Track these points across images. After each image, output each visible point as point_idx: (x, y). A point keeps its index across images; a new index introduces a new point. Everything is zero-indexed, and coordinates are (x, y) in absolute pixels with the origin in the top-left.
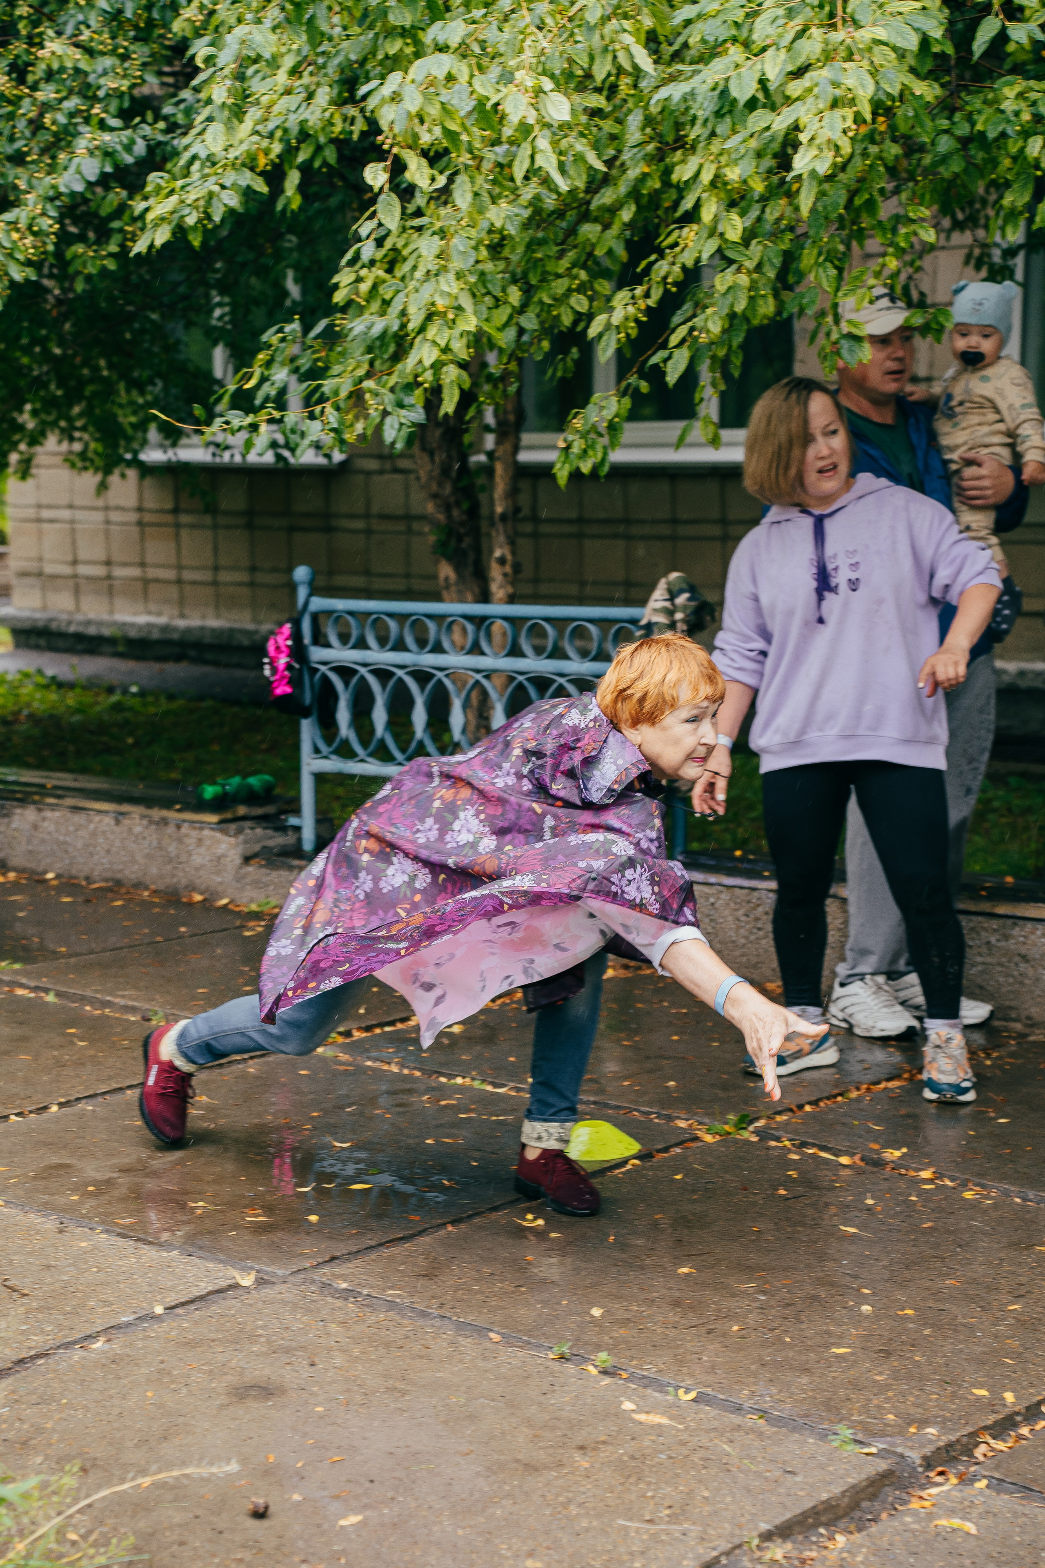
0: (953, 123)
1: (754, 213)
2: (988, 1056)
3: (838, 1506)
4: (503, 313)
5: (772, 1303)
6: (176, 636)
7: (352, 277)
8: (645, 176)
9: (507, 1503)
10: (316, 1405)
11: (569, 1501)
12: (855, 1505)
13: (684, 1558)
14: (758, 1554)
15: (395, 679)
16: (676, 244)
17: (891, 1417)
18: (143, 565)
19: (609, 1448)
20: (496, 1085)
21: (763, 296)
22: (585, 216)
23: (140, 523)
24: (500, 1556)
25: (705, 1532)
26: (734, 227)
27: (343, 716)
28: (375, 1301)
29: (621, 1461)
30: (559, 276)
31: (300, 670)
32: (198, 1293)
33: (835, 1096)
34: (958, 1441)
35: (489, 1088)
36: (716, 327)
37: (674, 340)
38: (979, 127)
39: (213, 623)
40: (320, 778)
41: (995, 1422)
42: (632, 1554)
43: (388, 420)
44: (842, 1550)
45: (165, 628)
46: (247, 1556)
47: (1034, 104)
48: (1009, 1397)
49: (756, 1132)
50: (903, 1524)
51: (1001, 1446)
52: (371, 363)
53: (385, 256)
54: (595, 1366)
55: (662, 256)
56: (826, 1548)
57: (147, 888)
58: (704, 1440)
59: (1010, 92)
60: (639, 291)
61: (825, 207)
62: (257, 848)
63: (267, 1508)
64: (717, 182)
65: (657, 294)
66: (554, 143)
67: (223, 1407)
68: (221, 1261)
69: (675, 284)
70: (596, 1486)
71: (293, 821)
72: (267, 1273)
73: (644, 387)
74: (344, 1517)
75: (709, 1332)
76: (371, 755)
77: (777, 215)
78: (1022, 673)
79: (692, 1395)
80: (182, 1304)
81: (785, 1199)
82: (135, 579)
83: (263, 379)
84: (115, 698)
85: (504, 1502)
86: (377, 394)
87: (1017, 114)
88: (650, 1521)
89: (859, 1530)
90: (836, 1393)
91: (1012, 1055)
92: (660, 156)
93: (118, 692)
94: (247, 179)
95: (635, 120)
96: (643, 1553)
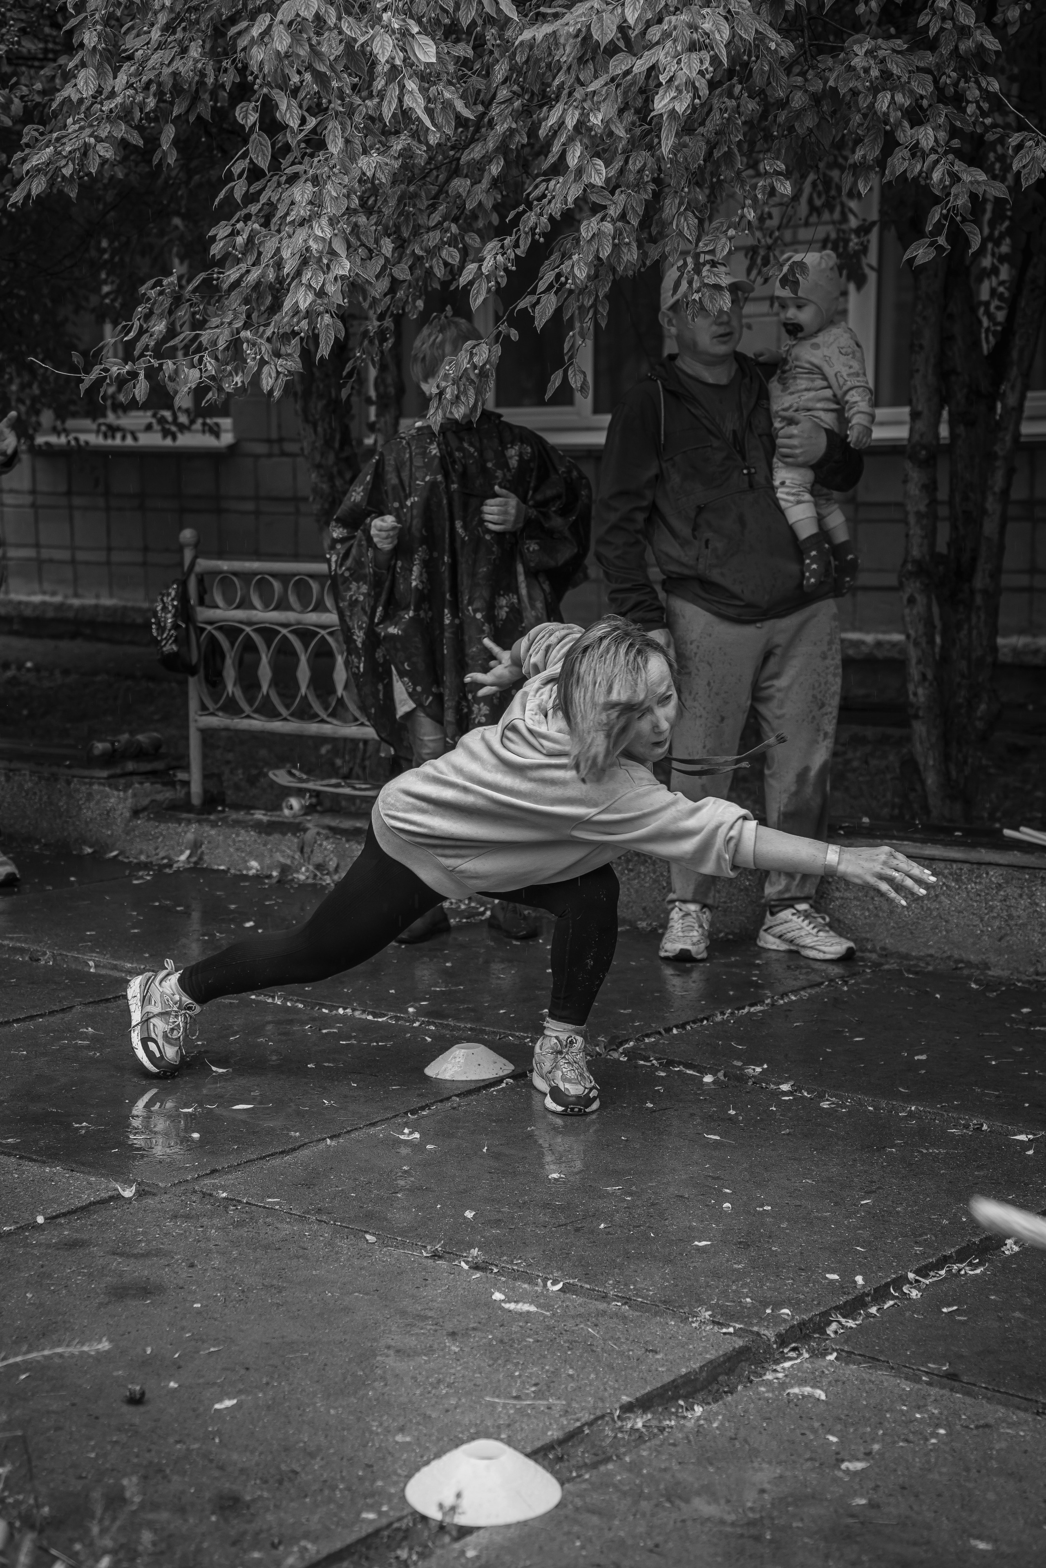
0: (806, 80)
1: (617, 165)
2: (846, 983)
3: (696, 1379)
4: (377, 265)
5: (639, 1203)
6: (71, 615)
7: (229, 230)
8: (512, 132)
9: (379, 1385)
10: (194, 1302)
11: (439, 1381)
12: (713, 1378)
13: (549, 1429)
14: (619, 1424)
15: (280, 636)
16: (544, 196)
17: (748, 1300)
18: (37, 546)
19: (479, 1334)
20: (375, 1015)
21: (628, 244)
22: (455, 171)
23: (33, 505)
24: (371, 1432)
25: (569, 1405)
26: (598, 172)
27: (230, 674)
28: (253, 1208)
29: (490, 1345)
30: (429, 229)
31: (187, 628)
32: (78, 1204)
33: (702, 1020)
34: (811, 1320)
35: (370, 1017)
36: (581, 273)
37: (542, 286)
38: (831, 83)
39: (107, 602)
40: (207, 734)
41: (846, 1303)
42: (499, 1427)
43: (266, 369)
44: (699, 1418)
45: (60, 607)
46: (124, 1438)
47: (883, 61)
48: (859, 1279)
49: (626, 1053)
50: (758, 1394)
51: (851, 1324)
52: (249, 316)
53: (260, 210)
54: (467, 1263)
55: (530, 206)
56: (685, 1418)
57: (38, 842)
58: (570, 1324)
59: (860, 50)
60: (508, 241)
61: (685, 159)
62: (146, 802)
63: (143, 1394)
64: (581, 127)
65: (525, 244)
66: (423, 90)
67: (101, 1305)
68: (103, 1176)
69: (544, 234)
70: (466, 1368)
71: (181, 776)
72: (148, 1185)
73: (514, 335)
74: (220, 1400)
75: (577, 1230)
76: (256, 711)
77: (639, 165)
78: (879, 644)
79: (560, 1285)
80: (64, 1215)
81: (652, 1111)
82: (29, 559)
83: (142, 332)
84: (10, 674)
85: (376, 1384)
86: (254, 345)
87: (867, 70)
88: (517, 1398)
89: (716, 1401)
90: (697, 1281)
91: (867, 982)
92: (526, 112)
93: (13, 667)
94: (121, 131)
95: (500, 71)
96: (509, 1425)
